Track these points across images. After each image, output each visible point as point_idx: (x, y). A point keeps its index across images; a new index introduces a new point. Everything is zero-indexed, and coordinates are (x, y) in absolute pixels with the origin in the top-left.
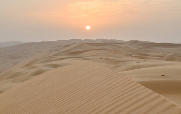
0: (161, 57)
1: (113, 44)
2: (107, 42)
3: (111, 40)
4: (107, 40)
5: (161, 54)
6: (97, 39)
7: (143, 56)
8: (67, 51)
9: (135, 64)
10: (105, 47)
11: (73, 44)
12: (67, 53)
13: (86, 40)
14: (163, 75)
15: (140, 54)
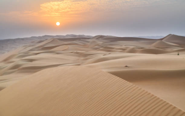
0: (123, 50)
1: (82, 39)
2: (76, 37)
3: (79, 35)
4: (75, 36)
5: (123, 47)
6: (67, 35)
7: (109, 50)
8: (41, 46)
9: (102, 56)
10: (75, 42)
11: (46, 40)
12: (41, 48)
13: (57, 36)
14: (126, 66)
15: (105, 48)
